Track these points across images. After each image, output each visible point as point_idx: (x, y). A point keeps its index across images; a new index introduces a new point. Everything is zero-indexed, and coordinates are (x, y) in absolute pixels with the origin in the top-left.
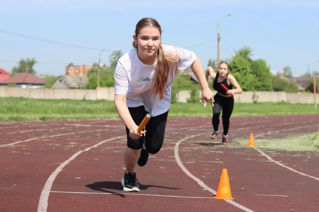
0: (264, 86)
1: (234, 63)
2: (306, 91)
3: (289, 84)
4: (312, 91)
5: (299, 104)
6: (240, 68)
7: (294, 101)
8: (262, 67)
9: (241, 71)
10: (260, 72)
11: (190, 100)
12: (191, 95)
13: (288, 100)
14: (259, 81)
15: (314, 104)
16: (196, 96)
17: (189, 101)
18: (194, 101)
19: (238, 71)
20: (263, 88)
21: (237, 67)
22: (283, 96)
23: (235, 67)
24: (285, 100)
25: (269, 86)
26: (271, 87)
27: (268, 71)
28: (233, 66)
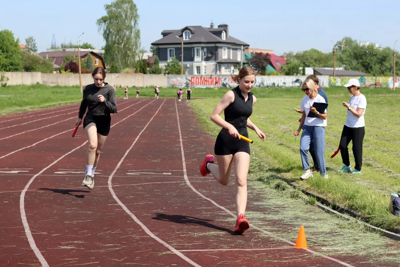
0: (12, 64)
2: (66, 70)
3: (41, 62)
4: (75, 71)
5: (58, 87)
7: (52, 83)
8: (9, 40)
10: (7, 46)
13: (44, 82)
14: (6, 57)
20: (11, 67)
22: (37, 78)
24: (41, 83)
25: (18, 65)
26: (21, 66)
27: (16, 45)
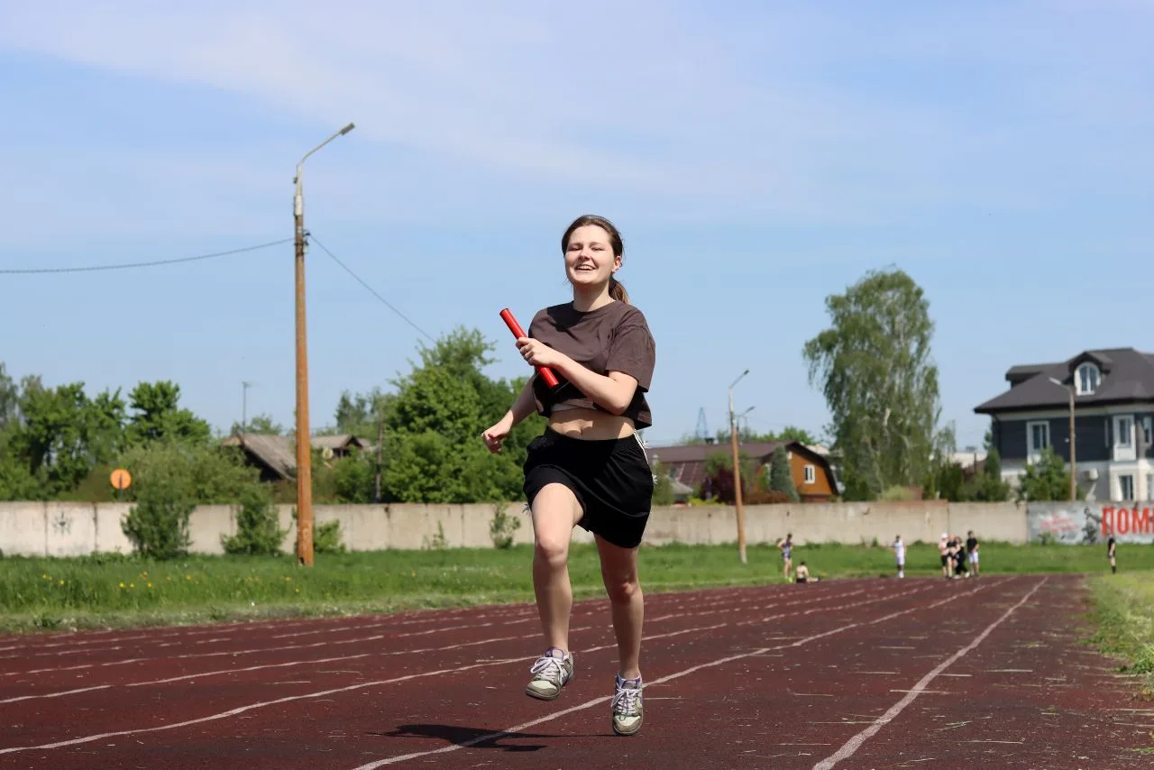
1: (420, 396)
2: (703, 497)
4: (726, 497)
5: (676, 547)
6: (443, 412)
9: (448, 424)
11: (239, 543)
12: (241, 524)
15: (736, 546)
16: (262, 530)
17: (232, 550)
18: (255, 549)
19: (435, 425)
21: (431, 411)
23: (424, 412)
28: (414, 407)
